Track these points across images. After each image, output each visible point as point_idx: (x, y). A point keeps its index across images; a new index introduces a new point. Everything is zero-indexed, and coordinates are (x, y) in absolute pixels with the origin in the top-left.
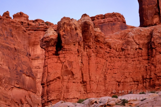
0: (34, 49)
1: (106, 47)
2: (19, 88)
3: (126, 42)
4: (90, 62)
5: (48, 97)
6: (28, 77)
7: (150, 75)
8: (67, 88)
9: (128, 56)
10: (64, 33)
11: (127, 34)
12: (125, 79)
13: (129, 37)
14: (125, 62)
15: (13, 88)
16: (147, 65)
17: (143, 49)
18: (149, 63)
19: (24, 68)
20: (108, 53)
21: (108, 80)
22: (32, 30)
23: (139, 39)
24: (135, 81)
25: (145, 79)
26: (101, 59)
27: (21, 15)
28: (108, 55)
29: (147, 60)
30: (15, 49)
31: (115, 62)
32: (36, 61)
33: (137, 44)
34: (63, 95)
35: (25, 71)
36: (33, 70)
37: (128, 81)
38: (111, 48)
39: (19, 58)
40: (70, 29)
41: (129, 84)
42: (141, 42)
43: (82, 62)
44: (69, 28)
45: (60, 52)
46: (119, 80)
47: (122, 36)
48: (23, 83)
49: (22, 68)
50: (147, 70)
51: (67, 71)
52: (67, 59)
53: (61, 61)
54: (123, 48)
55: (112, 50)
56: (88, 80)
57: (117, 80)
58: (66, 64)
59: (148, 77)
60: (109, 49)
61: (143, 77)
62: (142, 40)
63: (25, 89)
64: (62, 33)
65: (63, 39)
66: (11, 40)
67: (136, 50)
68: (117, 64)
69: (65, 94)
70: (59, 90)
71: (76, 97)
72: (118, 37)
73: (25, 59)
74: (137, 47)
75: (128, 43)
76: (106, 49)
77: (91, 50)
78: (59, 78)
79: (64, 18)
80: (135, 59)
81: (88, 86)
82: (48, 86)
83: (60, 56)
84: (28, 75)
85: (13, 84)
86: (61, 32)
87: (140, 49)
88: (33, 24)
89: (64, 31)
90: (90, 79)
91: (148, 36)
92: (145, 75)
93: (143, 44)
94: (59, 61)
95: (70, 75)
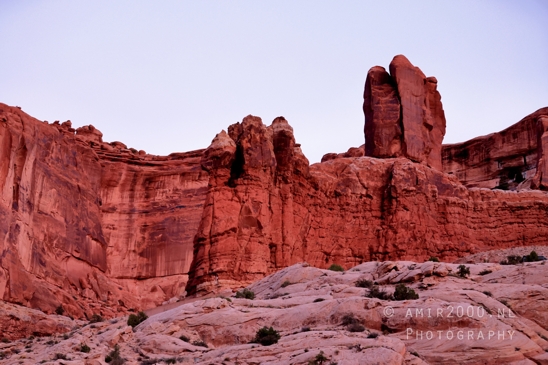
0: (107, 194)
1: (308, 186)
2: (78, 259)
3: (343, 181)
4: (285, 209)
5: (211, 265)
6: (94, 242)
7: (385, 247)
8: (248, 252)
9: (345, 207)
10: (249, 145)
11: (346, 167)
12: (338, 249)
13: (350, 173)
14: (339, 218)
15: (68, 257)
16: (379, 228)
17: (375, 197)
18: (383, 224)
19: (90, 225)
20: (312, 197)
21: (309, 248)
22: (109, 159)
23: (368, 178)
24: (355, 256)
25: (375, 254)
26: (301, 207)
27: (90, 130)
28: (312, 201)
29: (379, 218)
30: (79, 188)
31: (324, 215)
32: (109, 215)
33: (364, 186)
34: (238, 264)
35: (91, 231)
36: (105, 230)
37: (344, 254)
38: (317, 189)
39: (83, 205)
40: (261, 138)
41: (345, 259)
42: (372, 184)
43: (270, 208)
44: (258, 137)
45: (239, 180)
46: (328, 251)
47: (338, 169)
48: (87, 252)
49: (87, 224)
50: (378, 237)
51: (249, 219)
52: (251, 196)
53: (239, 198)
54: (339, 191)
55: (319, 191)
56: (280, 242)
57: (326, 249)
58: (249, 204)
59: (381, 250)
60: (313, 190)
61: (371, 249)
62: (373, 180)
63: (88, 263)
64: (245, 144)
65: (246, 156)
66: (73, 171)
67: (361, 197)
68: (327, 220)
69: (243, 263)
70: (233, 253)
71: (262, 271)
72: (331, 170)
73: (93, 208)
74: (364, 192)
75: (348, 183)
76: (309, 189)
77: (287, 187)
78: (234, 230)
79: (250, 117)
80: (359, 215)
81: (279, 255)
82: (211, 243)
83: (239, 188)
84: (96, 237)
85: (70, 250)
86: (244, 141)
87: (368, 196)
88: (111, 148)
89: (249, 141)
90: (284, 240)
91: (383, 175)
92: (375, 245)
93: (375, 189)
94: (236, 199)
95: (253, 228)
